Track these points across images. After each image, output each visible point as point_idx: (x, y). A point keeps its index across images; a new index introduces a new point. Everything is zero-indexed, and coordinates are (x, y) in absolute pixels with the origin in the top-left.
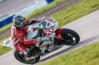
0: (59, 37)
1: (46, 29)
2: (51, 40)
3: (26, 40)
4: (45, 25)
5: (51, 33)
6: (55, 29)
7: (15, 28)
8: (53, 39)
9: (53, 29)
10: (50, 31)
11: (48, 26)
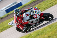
0: (42, 18)
1: (34, 15)
2: (38, 20)
3: (24, 22)
4: (34, 13)
5: (37, 17)
6: (39, 14)
7: (16, 16)
8: (39, 19)
9: (38, 14)
10: (37, 16)
11: (35, 13)
